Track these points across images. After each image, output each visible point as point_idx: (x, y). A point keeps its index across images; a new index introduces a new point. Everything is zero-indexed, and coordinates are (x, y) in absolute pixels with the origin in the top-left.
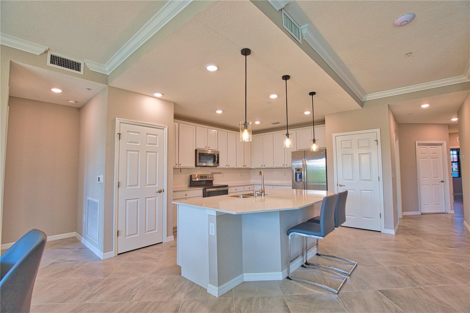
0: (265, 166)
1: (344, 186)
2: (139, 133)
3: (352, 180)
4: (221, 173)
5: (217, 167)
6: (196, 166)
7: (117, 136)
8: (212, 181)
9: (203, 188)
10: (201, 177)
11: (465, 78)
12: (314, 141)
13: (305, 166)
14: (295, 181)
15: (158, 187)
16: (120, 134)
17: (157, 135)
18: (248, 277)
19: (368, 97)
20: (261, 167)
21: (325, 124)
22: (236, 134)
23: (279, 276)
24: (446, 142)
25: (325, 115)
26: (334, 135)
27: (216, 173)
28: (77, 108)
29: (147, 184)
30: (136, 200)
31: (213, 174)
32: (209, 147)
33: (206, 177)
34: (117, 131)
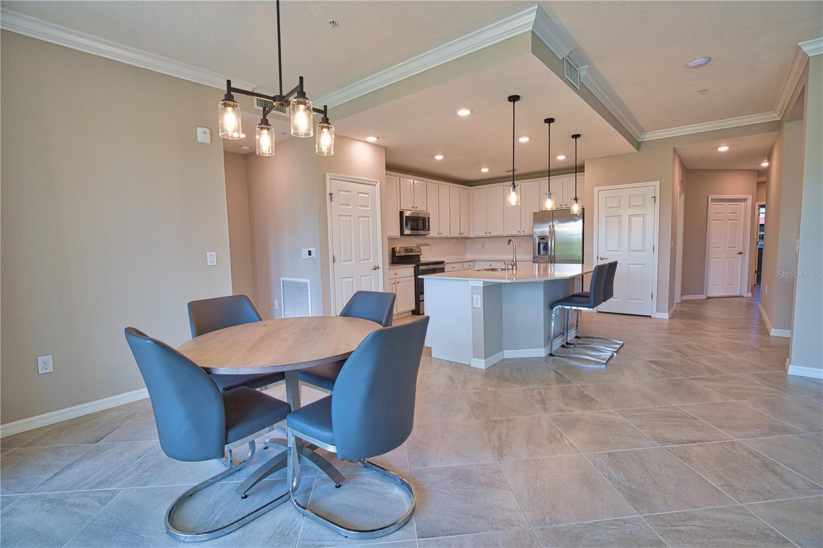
0: (491, 234)
1: (607, 259)
2: (349, 192)
3: (618, 251)
4: (428, 245)
5: (427, 236)
6: (402, 234)
7: (328, 197)
8: (419, 255)
9: (415, 265)
10: (406, 250)
11: (775, 115)
12: (576, 199)
13: (552, 232)
14: (537, 255)
15: (372, 263)
16: (331, 194)
17: (368, 194)
18: (509, 354)
19: (647, 136)
20: (485, 234)
21: (584, 171)
22: (450, 186)
23: (542, 352)
24: (751, 196)
25: (584, 161)
26: (596, 189)
27: (422, 245)
28: (243, 154)
29: (362, 258)
30: (351, 279)
31: (418, 246)
32: (416, 208)
33: (412, 250)
34: (328, 192)
